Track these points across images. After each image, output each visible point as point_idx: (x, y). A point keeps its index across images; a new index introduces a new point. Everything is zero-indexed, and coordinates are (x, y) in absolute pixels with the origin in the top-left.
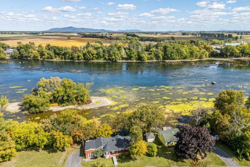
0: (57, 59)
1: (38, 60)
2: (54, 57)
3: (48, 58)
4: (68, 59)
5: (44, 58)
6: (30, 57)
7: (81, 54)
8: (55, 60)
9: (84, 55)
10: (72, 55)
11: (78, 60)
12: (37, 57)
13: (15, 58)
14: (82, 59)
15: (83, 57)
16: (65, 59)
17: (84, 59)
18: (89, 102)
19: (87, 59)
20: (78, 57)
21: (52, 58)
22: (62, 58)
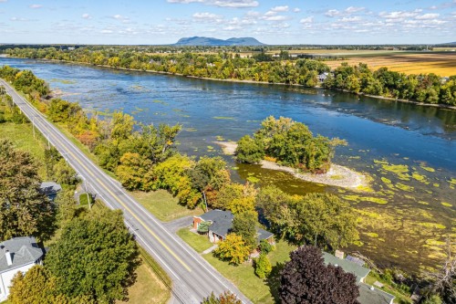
0: (386, 97)
1: (355, 94)
2: (381, 92)
3: (371, 93)
4: (406, 98)
5: (366, 93)
6: (346, 88)
7: (434, 91)
8: (382, 97)
9: (442, 92)
10: (415, 91)
11: (425, 101)
12: (355, 89)
13: (327, 88)
14: (434, 100)
15: (437, 98)
16: (400, 97)
17: (440, 102)
18: (319, 171)
19: (445, 103)
20: (428, 95)
21: (377, 93)
22: (394, 96)
